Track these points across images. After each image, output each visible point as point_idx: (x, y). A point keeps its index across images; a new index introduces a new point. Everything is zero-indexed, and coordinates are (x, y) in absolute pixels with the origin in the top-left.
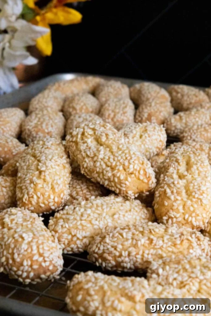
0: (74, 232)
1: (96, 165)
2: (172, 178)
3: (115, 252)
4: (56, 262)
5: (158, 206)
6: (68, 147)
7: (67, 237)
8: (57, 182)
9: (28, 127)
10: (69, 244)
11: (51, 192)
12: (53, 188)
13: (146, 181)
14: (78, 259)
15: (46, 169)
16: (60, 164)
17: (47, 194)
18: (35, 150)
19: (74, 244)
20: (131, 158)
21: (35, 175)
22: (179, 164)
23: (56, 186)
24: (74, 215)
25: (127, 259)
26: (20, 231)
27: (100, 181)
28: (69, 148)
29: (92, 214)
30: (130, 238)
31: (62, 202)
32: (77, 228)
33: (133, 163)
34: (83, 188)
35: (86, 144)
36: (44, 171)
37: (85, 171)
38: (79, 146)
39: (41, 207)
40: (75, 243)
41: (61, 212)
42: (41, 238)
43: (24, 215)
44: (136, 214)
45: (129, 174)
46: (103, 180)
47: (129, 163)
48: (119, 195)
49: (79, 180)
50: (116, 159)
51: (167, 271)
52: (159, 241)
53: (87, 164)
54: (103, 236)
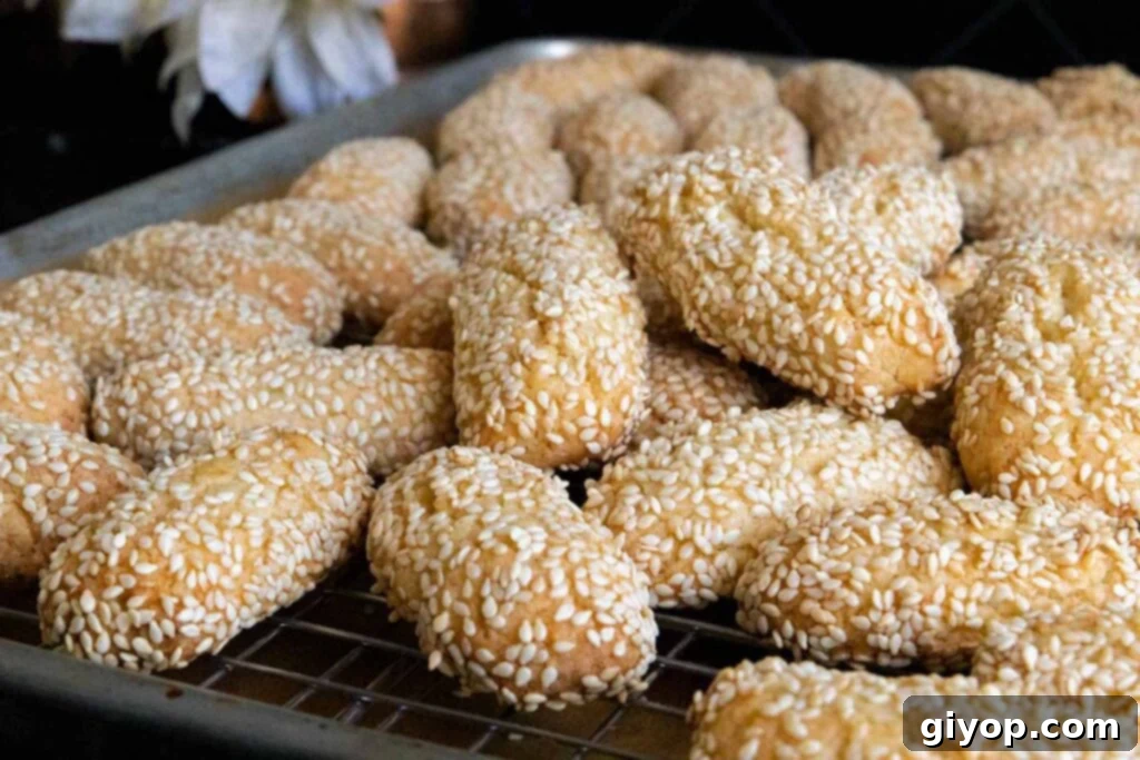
0: (682, 528)
1: (743, 295)
2: (1022, 340)
3: (845, 593)
4: (638, 631)
5: (975, 437)
6: (631, 240)
7: (658, 546)
8: (606, 357)
9: (453, 198)
10: (665, 574)
11: (587, 391)
12: (592, 378)
13: (927, 348)
14: (698, 625)
15: (565, 312)
16: (612, 295)
17: (574, 397)
18: (514, 253)
19: (683, 571)
20: (871, 270)
21: (524, 331)
22: (1038, 290)
23: (603, 372)
24: (679, 470)
25: (890, 620)
26: (498, 521)
27: (758, 355)
28: (634, 245)
29: (742, 466)
30: (896, 543)
31: (624, 429)
32: (693, 515)
33: (879, 287)
34: (692, 383)
35: (700, 227)
36: (560, 320)
37: (699, 320)
38: (675, 235)
39: (550, 444)
40: (689, 568)
41: (629, 462)
42: (577, 544)
43: (500, 467)
44: (896, 466)
45: (865, 325)
46: (770, 349)
47: (867, 287)
48: (828, 402)
49: (673, 356)
50: (817, 272)
51: (1052, 656)
52: (1002, 555)
53: (710, 293)
54: (791, 539)
